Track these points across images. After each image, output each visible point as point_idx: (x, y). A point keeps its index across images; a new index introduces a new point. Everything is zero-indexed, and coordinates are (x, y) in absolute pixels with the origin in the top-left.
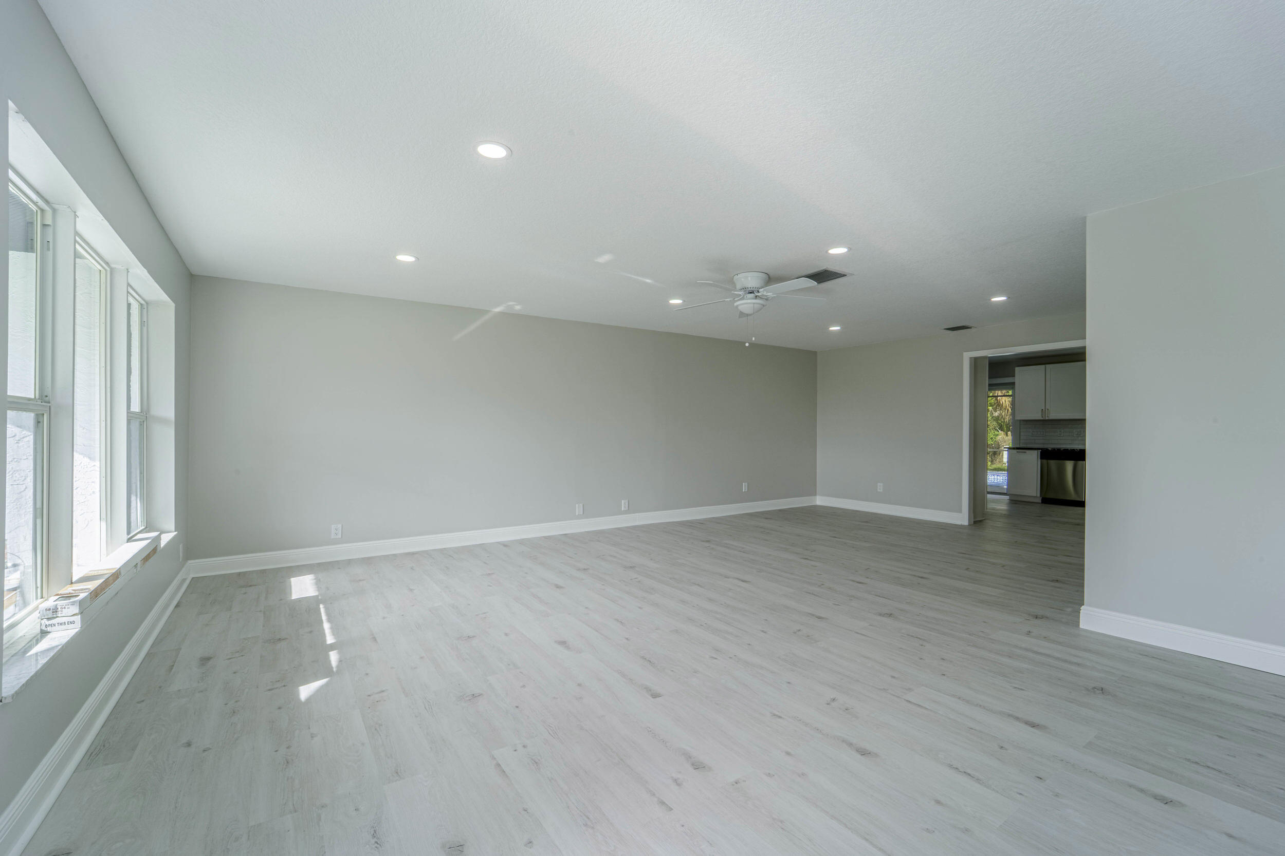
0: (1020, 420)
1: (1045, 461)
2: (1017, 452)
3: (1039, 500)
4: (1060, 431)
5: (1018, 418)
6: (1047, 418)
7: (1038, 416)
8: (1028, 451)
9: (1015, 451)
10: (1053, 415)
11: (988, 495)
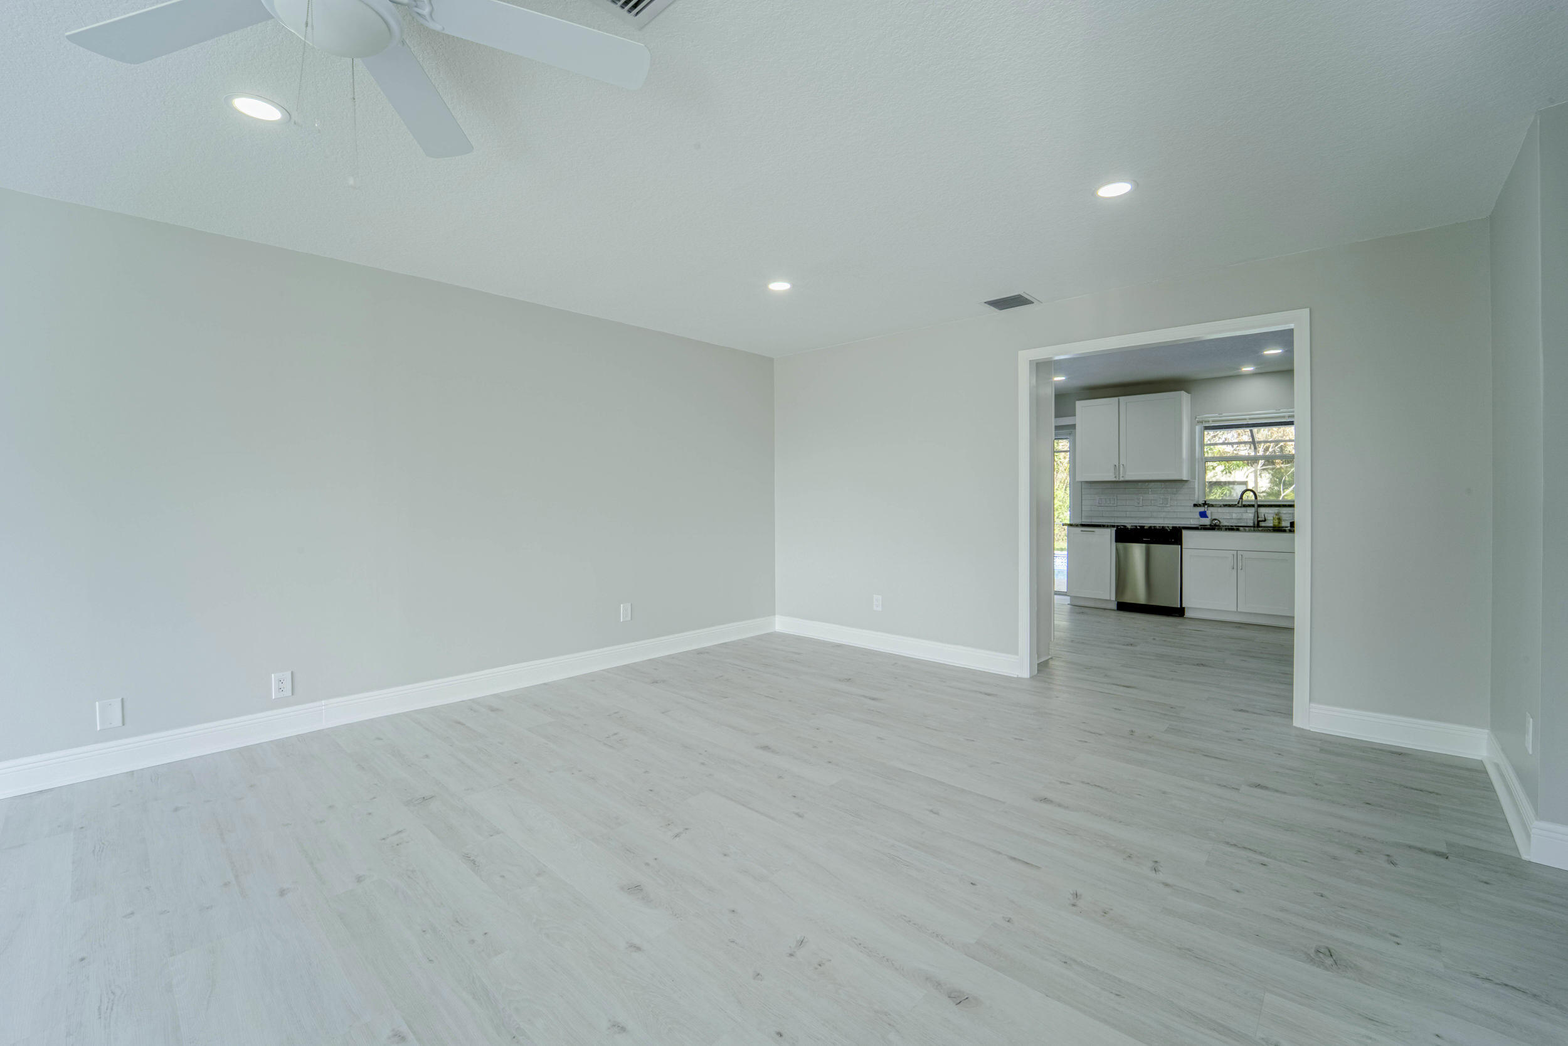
0: (1082, 482)
1: (1121, 545)
2: (1082, 531)
3: (1115, 607)
4: (1138, 499)
5: (1078, 479)
6: (1121, 479)
7: (1110, 477)
8: (1096, 530)
9: (1079, 529)
10: (1131, 476)
11: (1055, 596)
